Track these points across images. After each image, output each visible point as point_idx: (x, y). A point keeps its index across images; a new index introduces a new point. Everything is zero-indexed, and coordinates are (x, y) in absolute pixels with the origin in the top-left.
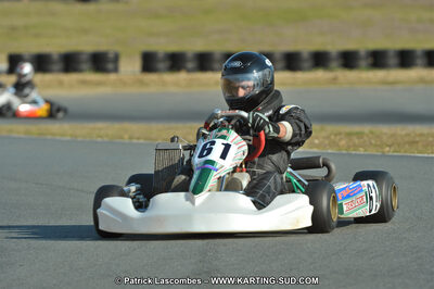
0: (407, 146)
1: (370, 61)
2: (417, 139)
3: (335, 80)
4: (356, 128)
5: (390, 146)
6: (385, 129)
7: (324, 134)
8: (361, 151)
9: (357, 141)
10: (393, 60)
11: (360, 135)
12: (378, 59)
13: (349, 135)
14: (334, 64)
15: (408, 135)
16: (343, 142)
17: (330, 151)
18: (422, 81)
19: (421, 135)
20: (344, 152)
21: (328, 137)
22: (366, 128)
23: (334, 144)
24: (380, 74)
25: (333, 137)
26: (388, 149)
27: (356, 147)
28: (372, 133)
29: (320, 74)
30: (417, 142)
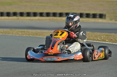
0: (35, 35)
1: (27, 15)
2: (38, 33)
3: (18, 19)
4: (23, 30)
5: (31, 34)
6: (30, 31)
7: (16, 31)
8: (25, 35)
9: (23, 33)
10: (32, 15)
11: (24, 32)
12: (28, 14)
13: (22, 32)
14: (18, 15)
15: (35, 32)
16: (20, 33)
17: (17, 35)
18: (39, 20)
19: (39, 32)
20: (21, 36)
21: (17, 32)
22: (26, 30)
23: (18, 34)
24: (29, 18)
25: (18, 32)
26: (31, 35)
27: (23, 35)
28: (27, 31)
29: (15, 17)
30: (37, 34)
